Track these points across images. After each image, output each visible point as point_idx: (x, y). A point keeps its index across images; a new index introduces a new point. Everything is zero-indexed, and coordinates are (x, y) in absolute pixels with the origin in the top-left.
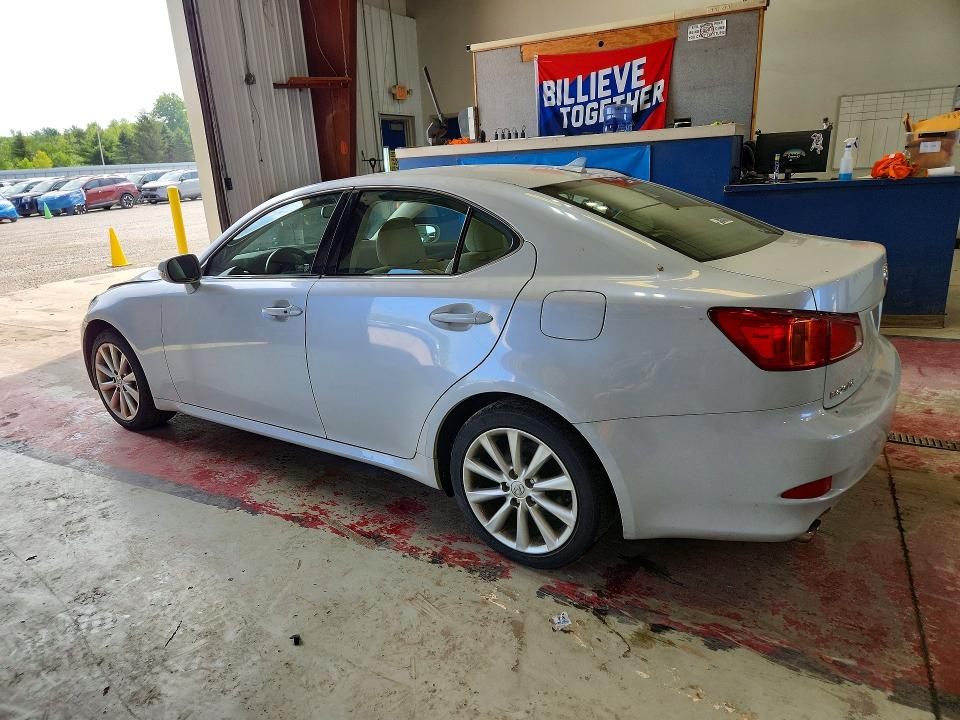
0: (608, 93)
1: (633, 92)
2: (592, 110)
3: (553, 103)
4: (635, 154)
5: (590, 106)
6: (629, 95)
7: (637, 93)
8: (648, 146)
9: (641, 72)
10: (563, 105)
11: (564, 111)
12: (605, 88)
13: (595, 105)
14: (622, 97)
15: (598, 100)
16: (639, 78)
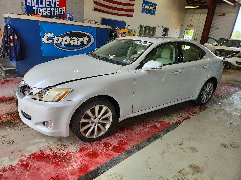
0: (49, 7)
1: (56, 8)
2: (44, 10)
3: (30, 5)
4: (93, 30)
5: (43, 9)
6: (55, 9)
7: (58, 9)
8: (96, 28)
9: (58, 3)
10: (34, 7)
11: (35, 9)
12: (48, 5)
13: (45, 9)
14: (54, 9)
15: (46, 8)
16: (58, 5)
